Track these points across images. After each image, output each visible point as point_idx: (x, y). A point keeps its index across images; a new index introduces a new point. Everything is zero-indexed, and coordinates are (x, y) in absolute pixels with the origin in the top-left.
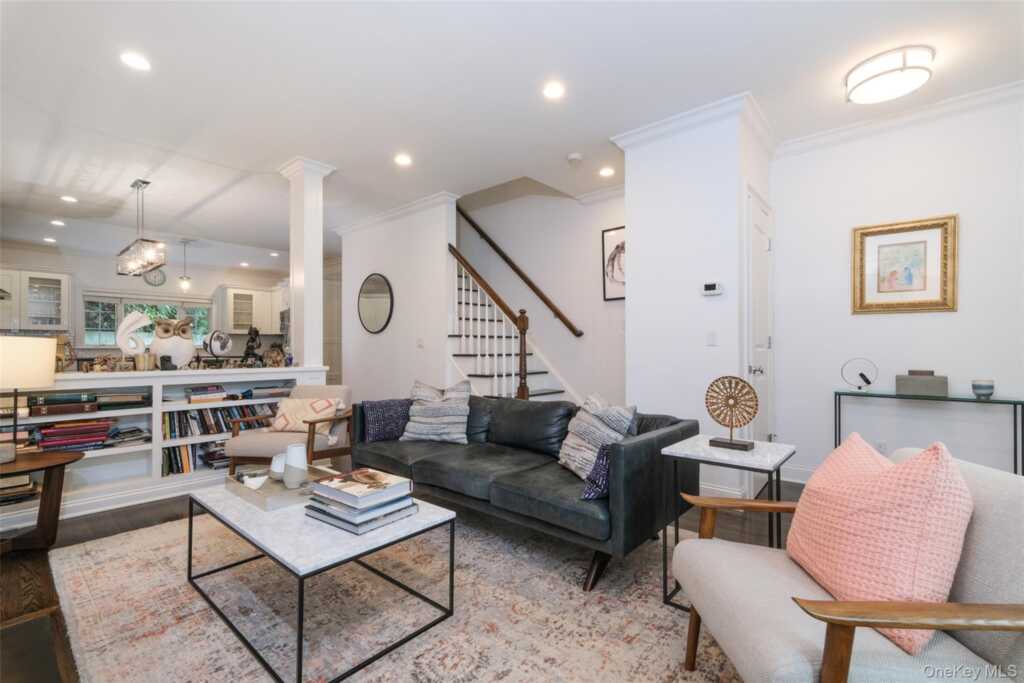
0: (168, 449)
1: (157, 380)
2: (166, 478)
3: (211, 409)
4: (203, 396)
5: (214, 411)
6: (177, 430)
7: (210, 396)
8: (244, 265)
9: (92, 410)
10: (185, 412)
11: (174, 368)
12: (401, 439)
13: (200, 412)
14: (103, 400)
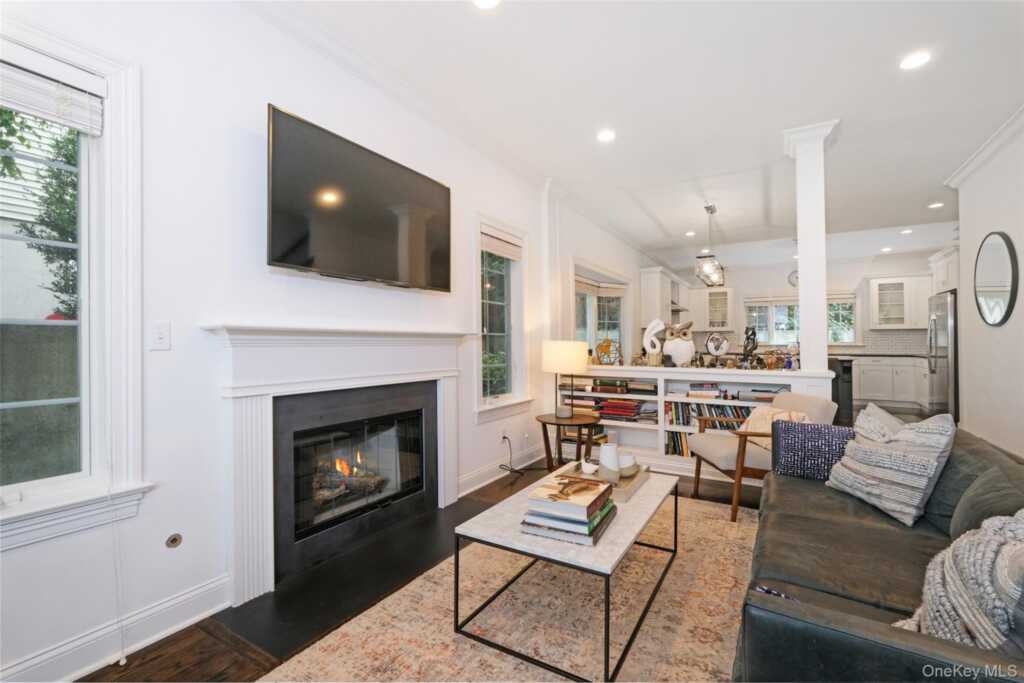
0: (672, 432)
1: (661, 374)
2: (669, 456)
3: (707, 405)
4: (699, 392)
5: (710, 406)
6: (681, 418)
7: (704, 393)
8: (886, 250)
9: (622, 392)
10: (688, 404)
11: (674, 366)
12: (827, 483)
13: (698, 405)
14: (632, 386)
